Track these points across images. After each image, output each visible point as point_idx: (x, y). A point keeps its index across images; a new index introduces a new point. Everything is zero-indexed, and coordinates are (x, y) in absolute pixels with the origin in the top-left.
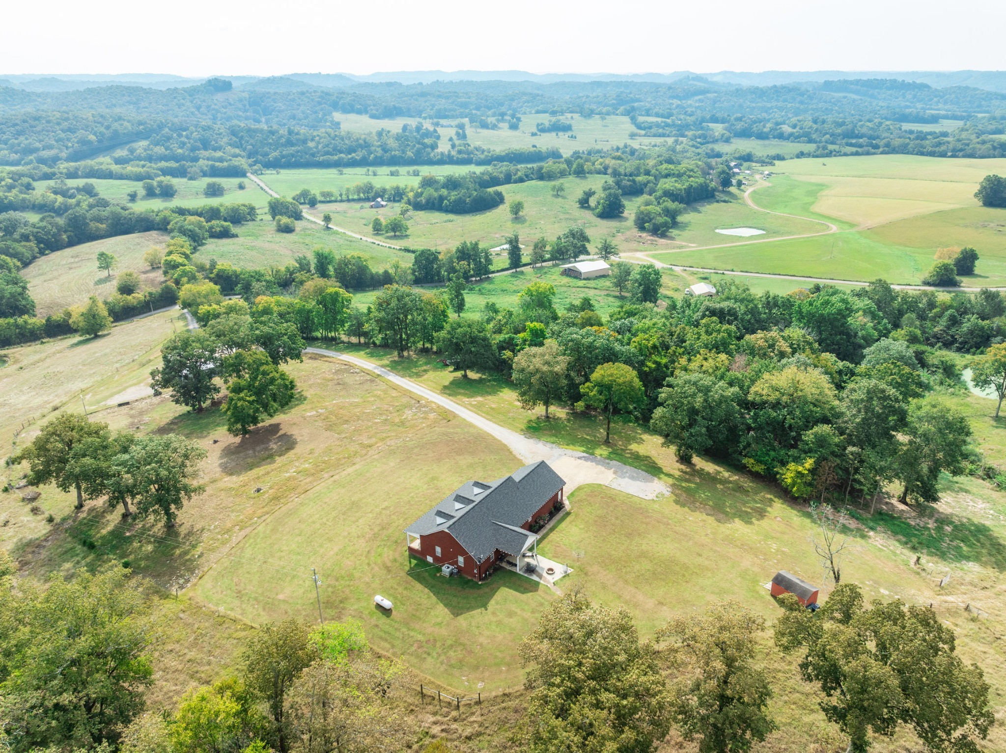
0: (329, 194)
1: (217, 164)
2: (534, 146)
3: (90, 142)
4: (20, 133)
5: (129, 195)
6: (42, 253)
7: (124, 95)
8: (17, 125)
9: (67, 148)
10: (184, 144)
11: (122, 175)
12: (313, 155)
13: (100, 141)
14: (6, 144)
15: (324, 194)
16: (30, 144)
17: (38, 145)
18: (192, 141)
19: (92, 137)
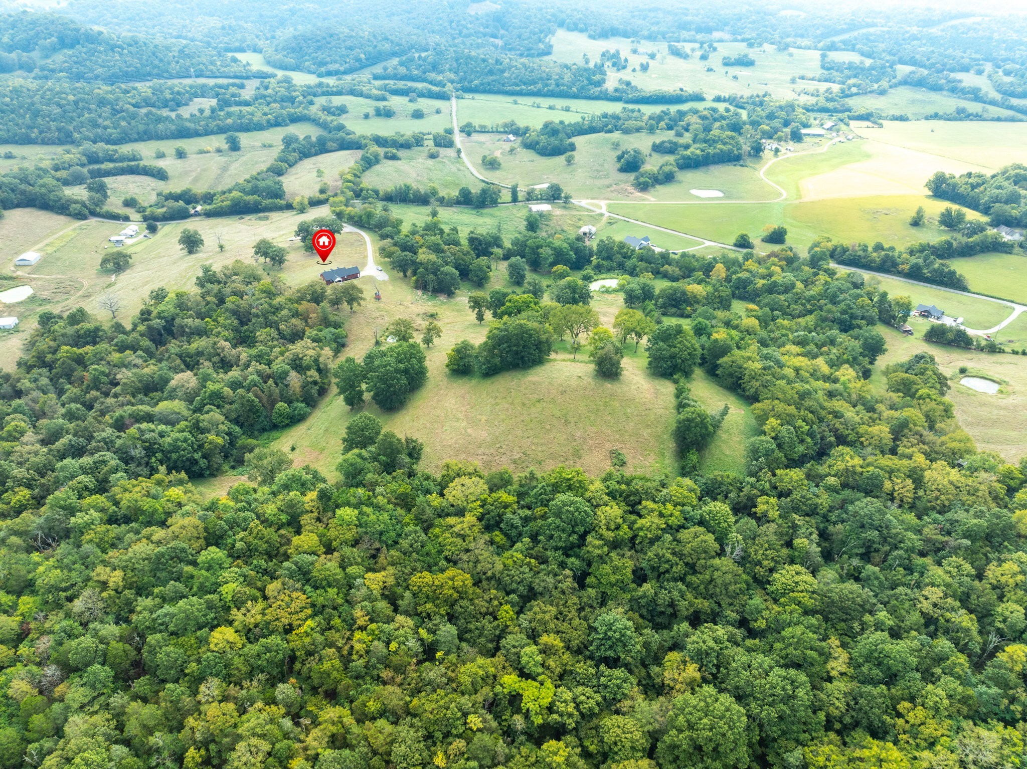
0: (485, 127)
2: (681, 90)
3: (360, 59)
5: (364, 115)
6: (301, 159)
12: (503, 85)
13: (367, 59)
15: (481, 127)
17: (328, 59)
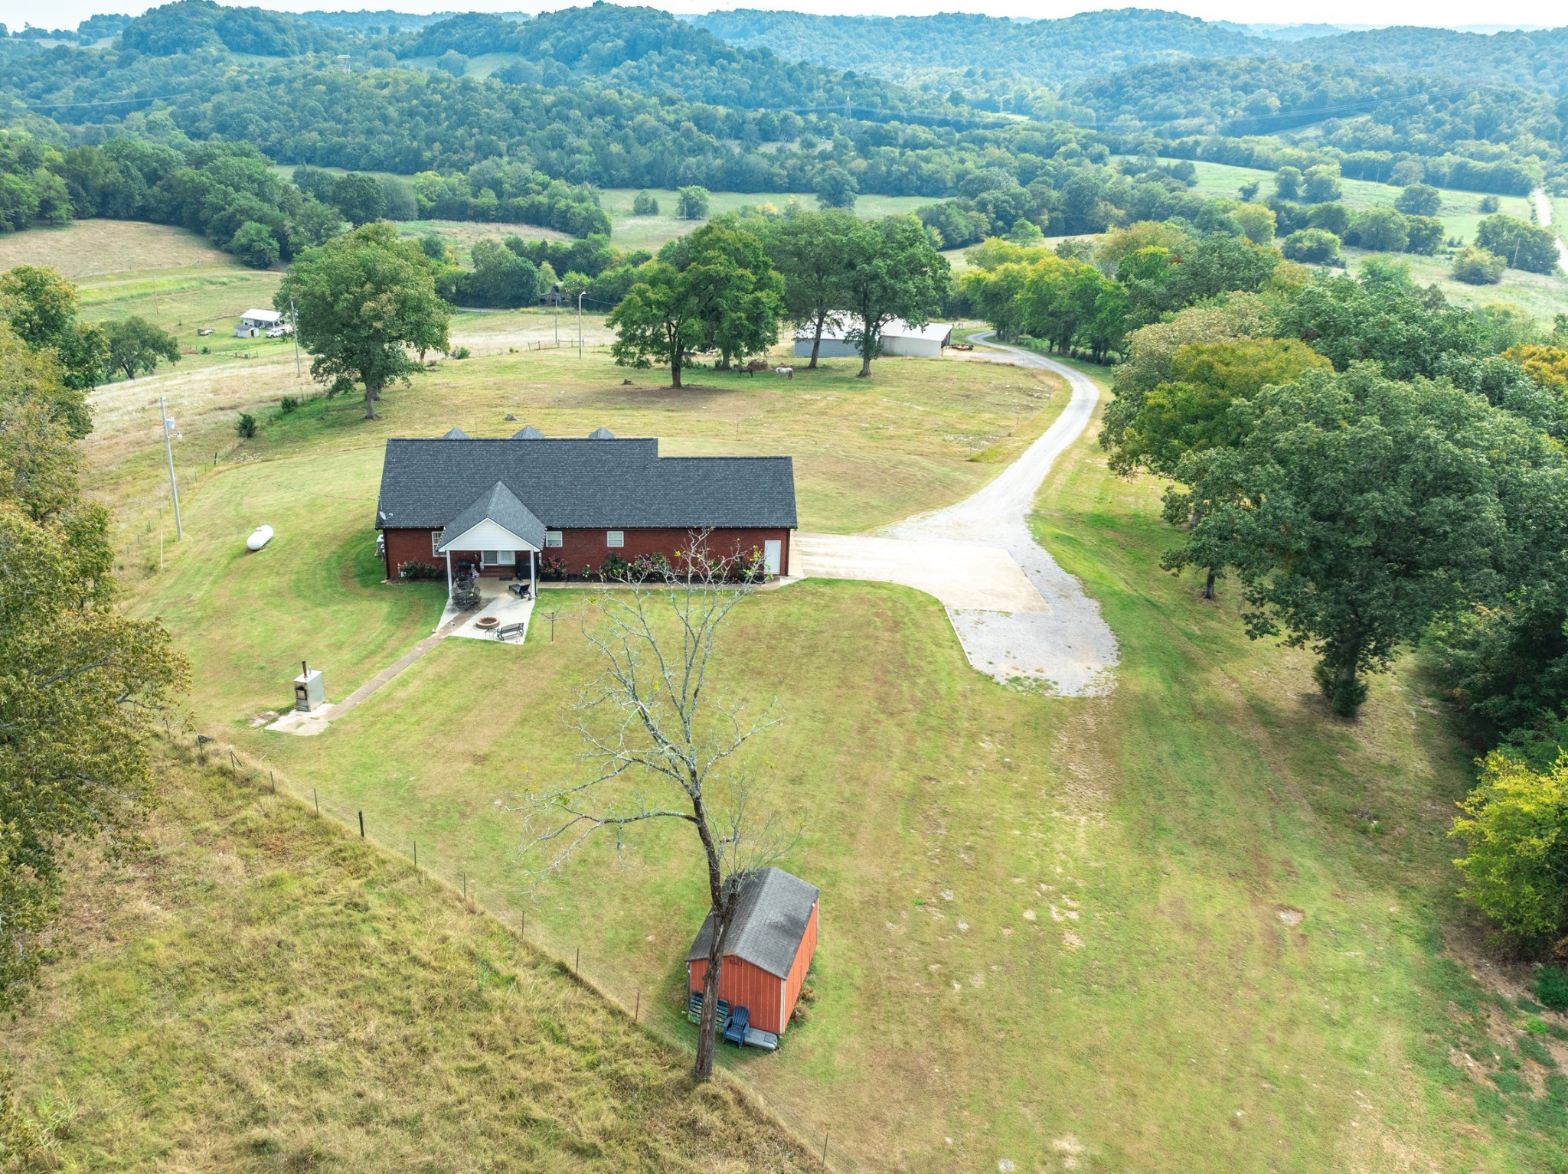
1: (1472, 163)
3: (1267, 110)
4: (1164, 89)
5: (1241, 189)
7: (1405, 43)
8: (1168, 74)
9: (1224, 116)
10: (1439, 123)
11: (1266, 161)
13: (1284, 109)
14: (1136, 105)
16: (1169, 107)
18: (1458, 120)
19: (1274, 101)
